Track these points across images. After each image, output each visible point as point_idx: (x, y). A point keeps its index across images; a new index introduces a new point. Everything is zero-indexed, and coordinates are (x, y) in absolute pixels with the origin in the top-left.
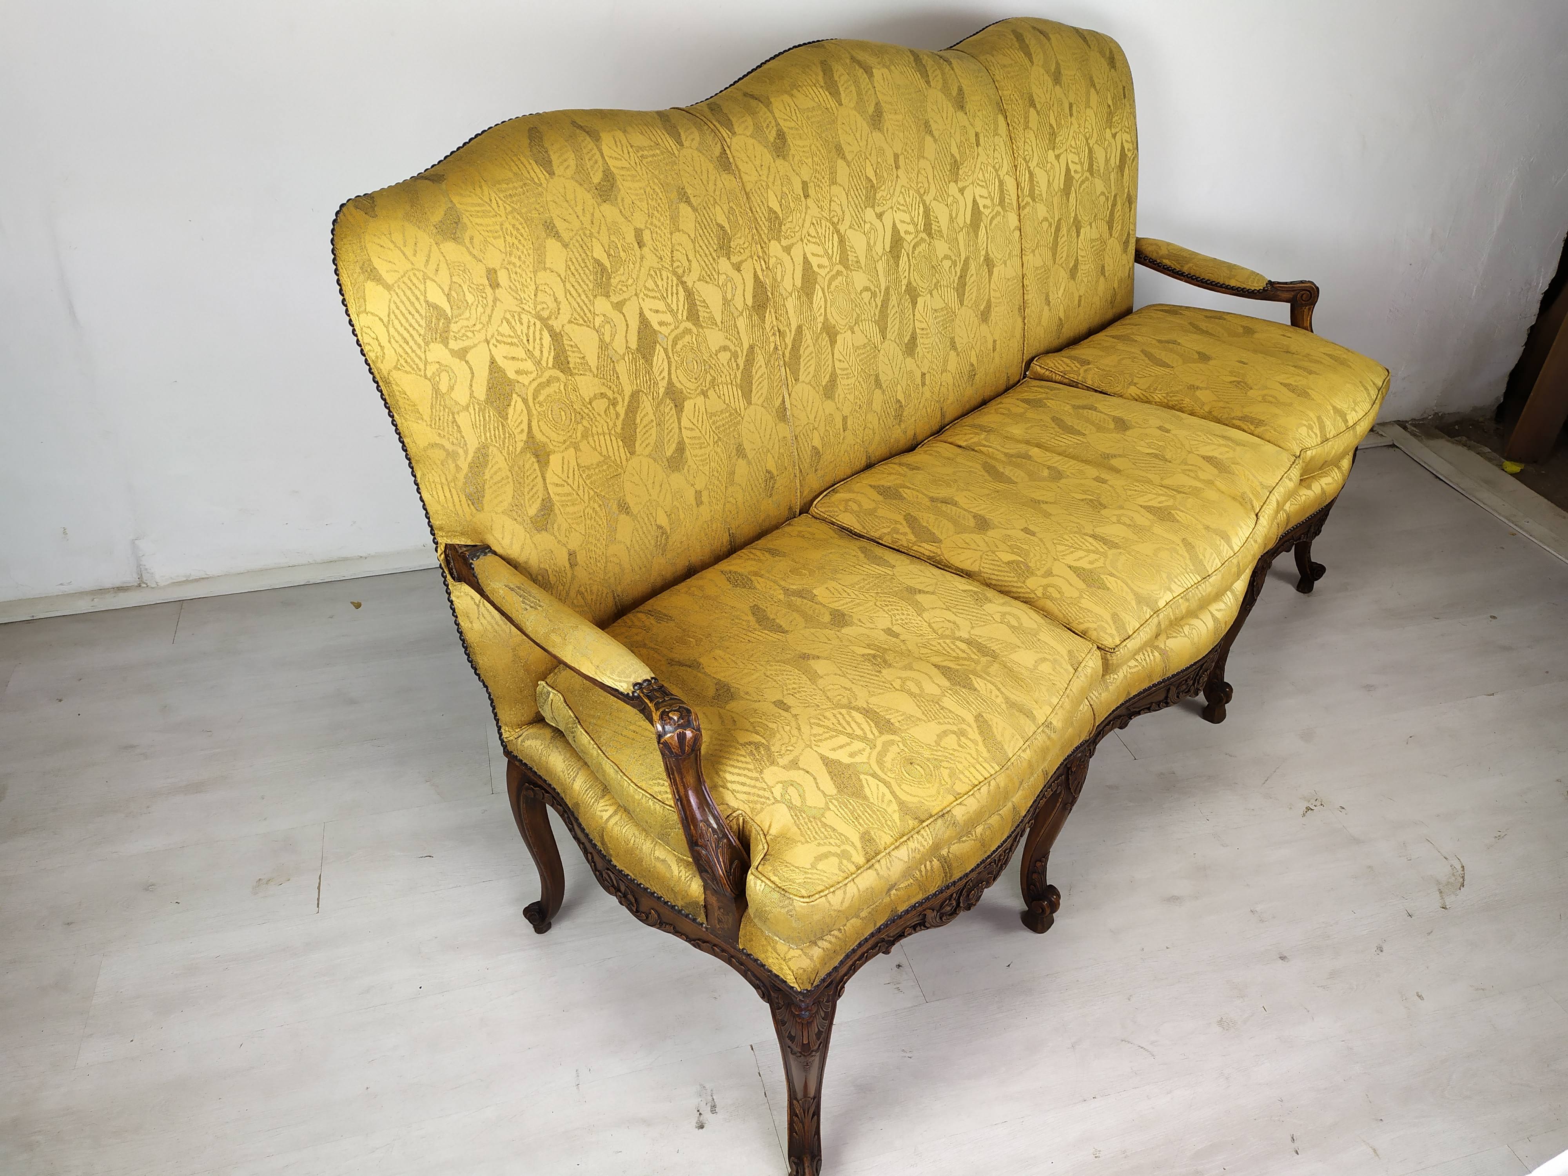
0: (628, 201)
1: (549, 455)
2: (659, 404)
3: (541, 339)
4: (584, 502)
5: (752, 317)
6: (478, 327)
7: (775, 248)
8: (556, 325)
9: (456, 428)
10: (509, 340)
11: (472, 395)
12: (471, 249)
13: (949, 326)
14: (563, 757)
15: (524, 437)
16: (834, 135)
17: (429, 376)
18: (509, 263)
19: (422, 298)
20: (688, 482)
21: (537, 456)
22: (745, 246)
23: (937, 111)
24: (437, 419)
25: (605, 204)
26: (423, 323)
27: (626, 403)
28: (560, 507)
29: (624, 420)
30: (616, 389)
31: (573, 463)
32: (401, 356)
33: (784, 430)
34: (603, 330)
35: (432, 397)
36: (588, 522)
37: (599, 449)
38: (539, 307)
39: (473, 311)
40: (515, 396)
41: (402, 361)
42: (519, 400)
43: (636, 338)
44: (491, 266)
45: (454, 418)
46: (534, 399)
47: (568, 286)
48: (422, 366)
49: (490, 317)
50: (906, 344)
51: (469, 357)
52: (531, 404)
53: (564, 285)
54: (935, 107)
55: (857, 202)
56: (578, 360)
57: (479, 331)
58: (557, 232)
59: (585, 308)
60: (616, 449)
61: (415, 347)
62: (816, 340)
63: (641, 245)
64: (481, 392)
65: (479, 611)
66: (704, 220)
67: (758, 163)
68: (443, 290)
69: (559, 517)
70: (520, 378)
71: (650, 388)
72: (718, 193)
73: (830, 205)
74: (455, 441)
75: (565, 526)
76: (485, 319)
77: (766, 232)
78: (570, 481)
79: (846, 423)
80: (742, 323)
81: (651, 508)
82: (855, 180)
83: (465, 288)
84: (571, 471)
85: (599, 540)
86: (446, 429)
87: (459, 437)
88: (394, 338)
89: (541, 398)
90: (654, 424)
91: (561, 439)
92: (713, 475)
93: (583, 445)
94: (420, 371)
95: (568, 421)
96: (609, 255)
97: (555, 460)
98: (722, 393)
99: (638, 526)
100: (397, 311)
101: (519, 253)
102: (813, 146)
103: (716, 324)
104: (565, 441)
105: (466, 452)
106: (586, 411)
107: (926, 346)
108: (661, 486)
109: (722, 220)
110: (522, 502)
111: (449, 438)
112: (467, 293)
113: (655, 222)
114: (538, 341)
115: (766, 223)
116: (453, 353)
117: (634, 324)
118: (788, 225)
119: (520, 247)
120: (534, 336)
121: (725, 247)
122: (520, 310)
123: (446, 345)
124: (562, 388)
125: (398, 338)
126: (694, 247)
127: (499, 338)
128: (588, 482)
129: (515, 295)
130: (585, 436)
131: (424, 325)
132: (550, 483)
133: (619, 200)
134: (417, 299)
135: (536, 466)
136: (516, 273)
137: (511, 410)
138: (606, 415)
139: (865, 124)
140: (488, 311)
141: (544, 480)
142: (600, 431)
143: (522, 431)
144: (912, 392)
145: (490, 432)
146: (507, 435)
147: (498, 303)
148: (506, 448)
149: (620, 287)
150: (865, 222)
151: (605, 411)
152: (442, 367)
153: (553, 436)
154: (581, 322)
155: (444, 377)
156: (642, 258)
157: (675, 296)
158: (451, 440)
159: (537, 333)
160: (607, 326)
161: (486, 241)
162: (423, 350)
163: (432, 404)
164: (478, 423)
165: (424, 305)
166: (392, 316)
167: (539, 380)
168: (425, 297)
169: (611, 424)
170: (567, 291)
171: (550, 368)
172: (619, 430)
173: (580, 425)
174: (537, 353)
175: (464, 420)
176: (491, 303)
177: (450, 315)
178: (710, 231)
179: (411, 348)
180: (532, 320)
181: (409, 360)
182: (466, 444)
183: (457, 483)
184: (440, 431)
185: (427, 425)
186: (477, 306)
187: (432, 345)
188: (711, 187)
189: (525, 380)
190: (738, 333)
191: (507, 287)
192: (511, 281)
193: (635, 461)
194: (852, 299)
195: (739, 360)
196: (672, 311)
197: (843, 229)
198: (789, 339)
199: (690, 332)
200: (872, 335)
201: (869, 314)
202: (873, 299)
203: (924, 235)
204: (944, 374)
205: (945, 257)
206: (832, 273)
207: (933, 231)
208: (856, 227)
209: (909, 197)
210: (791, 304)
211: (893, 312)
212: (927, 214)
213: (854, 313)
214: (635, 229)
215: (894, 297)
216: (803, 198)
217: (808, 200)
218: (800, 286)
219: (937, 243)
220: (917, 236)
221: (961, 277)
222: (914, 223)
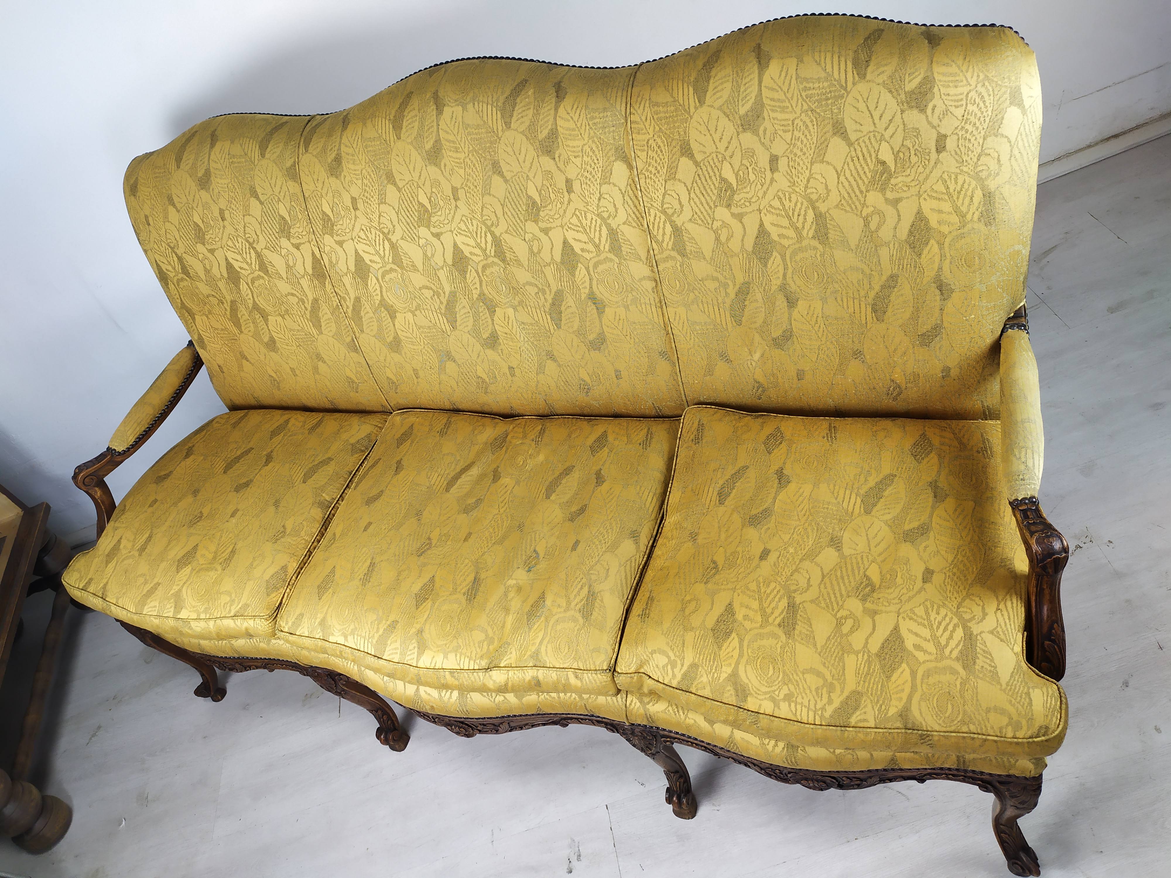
0: (216, 191)
1: (194, 314)
2: (250, 312)
4: (220, 344)
5: (313, 281)
6: (146, 241)
7: (328, 240)
8: (179, 252)
12: (139, 203)
13: (544, 340)
15: (179, 301)
16: (386, 164)
18: (152, 213)
21: (188, 313)
22: (304, 233)
23: (512, 153)
25: (202, 191)
27: (229, 304)
28: (208, 341)
29: (230, 313)
30: (220, 295)
31: (208, 323)
33: (356, 357)
34: (204, 262)
36: (224, 355)
37: (220, 322)
38: (168, 240)
39: (143, 233)
40: (168, 280)
42: (171, 283)
43: (226, 272)
44: (145, 213)
47: (181, 233)
52: (177, 287)
54: (509, 150)
55: (408, 221)
56: (194, 274)
57: (146, 243)
58: (174, 203)
59: (191, 247)
60: (231, 327)
62: (375, 311)
63: (223, 219)
66: (269, 211)
67: (315, 177)
69: (207, 346)
70: (168, 273)
71: (242, 301)
72: (282, 194)
73: (379, 219)
75: (212, 351)
76: (148, 239)
77: (321, 227)
78: (209, 331)
80: (305, 283)
81: (261, 364)
82: (406, 203)
83: (139, 221)
84: (207, 327)
85: (233, 366)
89: (181, 286)
90: (251, 321)
91: (198, 309)
92: (300, 363)
93: (210, 317)
95: (198, 302)
96: (203, 221)
97: (198, 318)
98: (296, 319)
99: (256, 369)
101: (156, 209)
102: (364, 171)
103: (283, 278)
104: (200, 311)
106: (206, 300)
107: (512, 348)
108: (265, 355)
109: (284, 212)
113: (233, 206)
114: (172, 257)
115: (321, 222)
117: (223, 264)
118: (339, 226)
119: (156, 206)
120: (168, 254)
121: (285, 230)
122: (160, 239)
124: (190, 285)
126: (261, 227)
128: (219, 336)
129: (157, 231)
130: (210, 312)
132: (199, 328)
133: (211, 189)
135: (189, 317)
136: (155, 220)
137: (169, 286)
138: (219, 306)
139: (419, 158)
140: (147, 235)
141: (196, 325)
142: (218, 313)
143: (177, 298)
144: (498, 376)
147: (151, 233)
149: (210, 241)
150: (419, 237)
151: (218, 304)
154: (191, 254)
156: (224, 227)
157: (248, 254)
159: (171, 254)
169: (223, 312)
171: (180, 273)
172: (229, 316)
173: (205, 307)
176: (147, 232)
178: (273, 219)
180: (166, 246)
188: (277, 190)
190: (302, 288)
191: (152, 226)
192: (153, 223)
193: (244, 336)
194: (410, 292)
195: (306, 305)
196: (247, 263)
197: (394, 239)
198: (350, 303)
199: (263, 278)
200: (438, 322)
201: (432, 307)
202: (436, 296)
203: (496, 260)
204: (541, 375)
205: (529, 283)
206: (385, 269)
207: (508, 259)
208: (409, 240)
209: (473, 225)
210: (347, 280)
211: (463, 311)
212: (497, 242)
213: (414, 302)
214: (220, 209)
215: (463, 300)
216: (352, 210)
217: (357, 212)
218: (354, 271)
219: (515, 270)
220: (486, 259)
221: (553, 304)
222: (481, 248)
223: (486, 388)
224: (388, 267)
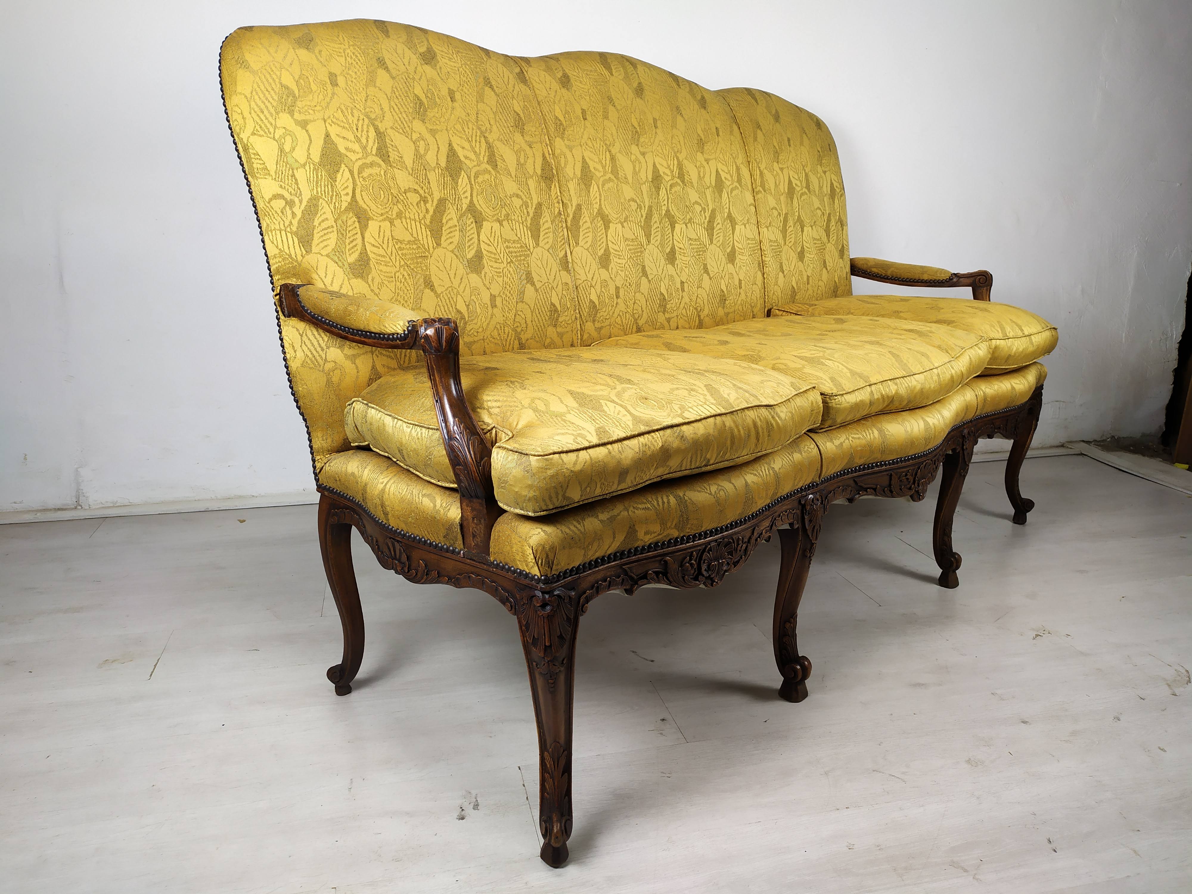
0: (444, 70)
1: (368, 220)
2: (462, 216)
3: (367, 131)
4: (396, 267)
5: (540, 183)
6: (318, 108)
7: (559, 144)
8: (382, 127)
9: (294, 180)
10: (342, 124)
11: (308, 157)
12: (319, 57)
13: (702, 255)
15: (349, 198)
16: (606, 90)
17: (276, 138)
18: (348, 74)
19: (277, 80)
20: (484, 285)
21: (359, 218)
22: (536, 133)
23: (685, 103)
24: (280, 173)
25: (426, 65)
26: (276, 98)
27: (434, 204)
28: (375, 264)
29: (432, 216)
30: (426, 191)
31: (388, 233)
32: (257, 123)
33: (565, 277)
34: (418, 143)
35: (278, 155)
36: (398, 284)
37: (410, 230)
38: (367, 110)
39: (315, 96)
40: (343, 165)
41: (258, 127)
42: (347, 170)
43: (445, 160)
44: (333, 71)
45: (293, 172)
46: (359, 173)
47: (392, 104)
48: (272, 130)
49: (328, 104)
50: (667, 254)
51: (309, 127)
52: (356, 176)
53: (389, 102)
55: (624, 137)
56: (397, 158)
57: (319, 111)
58: (387, 68)
59: (404, 123)
60: (426, 238)
61: (268, 116)
62: (593, 220)
63: (453, 99)
64: (316, 156)
65: (302, 340)
66: (504, 104)
67: (548, 86)
68: (294, 78)
69: (373, 270)
70: (348, 154)
71: (455, 200)
72: (515, 93)
73: (603, 132)
74: (293, 192)
75: (377, 280)
76: (324, 104)
77: (553, 130)
78: (385, 246)
79: (618, 292)
80: (532, 184)
81: (452, 294)
82: (623, 123)
83: (311, 80)
84: (386, 239)
85: (406, 302)
86: (287, 182)
87: (296, 189)
88: (253, 109)
89: (365, 174)
90: (457, 228)
91: (380, 212)
92: (505, 287)
93: (397, 222)
94: (270, 134)
95: (385, 201)
96: (427, 96)
97: (373, 226)
98: (514, 227)
99: (440, 303)
100: (258, 89)
101: (356, 70)
102: (590, 91)
103: (511, 175)
104: (382, 215)
105: (301, 202)
106: (402, 198)
107: (684, 262)
108: (461, 279)
109: (518, 109)
110: (344, 250)
111: (288, 190)
112: (312, 83)
113: (465, 90)
114: (365, 132)
115: (553, 125)
116: (298, 123)
117: (444, 150)
118: (570, 132)
119: (358, 67)
120: (362, 128)
121: (519, 127)
122: (353, 107)
123: (292, 116)
124: (382, 173)
125: (256, 109)
126: (495, 117)
127: (334, 120)
128: (400, 253)
129: (349, 95)
130: (399, 215)
131: (277, 99)
132: (368, 242)
133: (438, 67)
134: (274, 80)
135: (357, 224)
136: (352, 82)
137: (339, 176)
138: (418, 207)
139: (630, 92)
140: (328, 99)
141: (363, 238)
142: (412, 217)
143: (347, 194)
144: (674, 292)
145: (321, 187)
146: (335, 194)
147: (335, 96)
148: (333, 203)
149: (434, 120)
150: (631, 153)
151: (417, 204)
152: (288, 132)
153: (373, 207)
154: (401, 131)
155: (288, 139)
156: (453, 108)
157: (478, 143)
158: (290, 191)
159: (365, 127)
160: (422, 142)
161: (331, 55)
162: (274, 118)
163: (277, 160)
164: (312, 179)
165: (278, 85)
166: (254, 93)
167: (364, 161)
168: (280, 79)
169: (421, 216)
170: (391, 107)
171: (373, 155)
172: (428, 222)
173: (395, 207)
174: (364, 141)
175: (301, 174)
176: (330, 95)
177: (297, 95)
178: (508, 112)
179: (265, 116)
180: (362, 117)
181: (263, 126)
182: (301, 195)
183: (291, 227)
184: (281, 183)
185: (272, 179)
186: (319, 94)
187: (281, 114)
188: (510, 87)
189: (353, 157)
190: (529, 189)
191: (344, 89)
192: (348, 86)
193: (439, 251)
194: (621, 203)
195: (529, 209)
196: (475, 152)
197: (613, 151)
198: (571, 211)
199: (490, 173)
200: (639, 235)
201: (636, 219)
202: (639, 209)
203: (679, 181)
204: (700, 289)
205: (696, 203)
206: (605, 178)
207: (686, 181)
208: (624, 154)
209: (666, 150)
210: (572, 186)
211: (656, 226)
212: (680, 166)
213: (624, 213)
214: (449, 89)
215: (656, 215)
216: (582, 119)
217: (586, 122)
218: (579, 176)
219: (689, 190)
220: (673, 179)
221: (709, 222)
222: (670, 169)
223: (665, 307)
224: (607, 177)
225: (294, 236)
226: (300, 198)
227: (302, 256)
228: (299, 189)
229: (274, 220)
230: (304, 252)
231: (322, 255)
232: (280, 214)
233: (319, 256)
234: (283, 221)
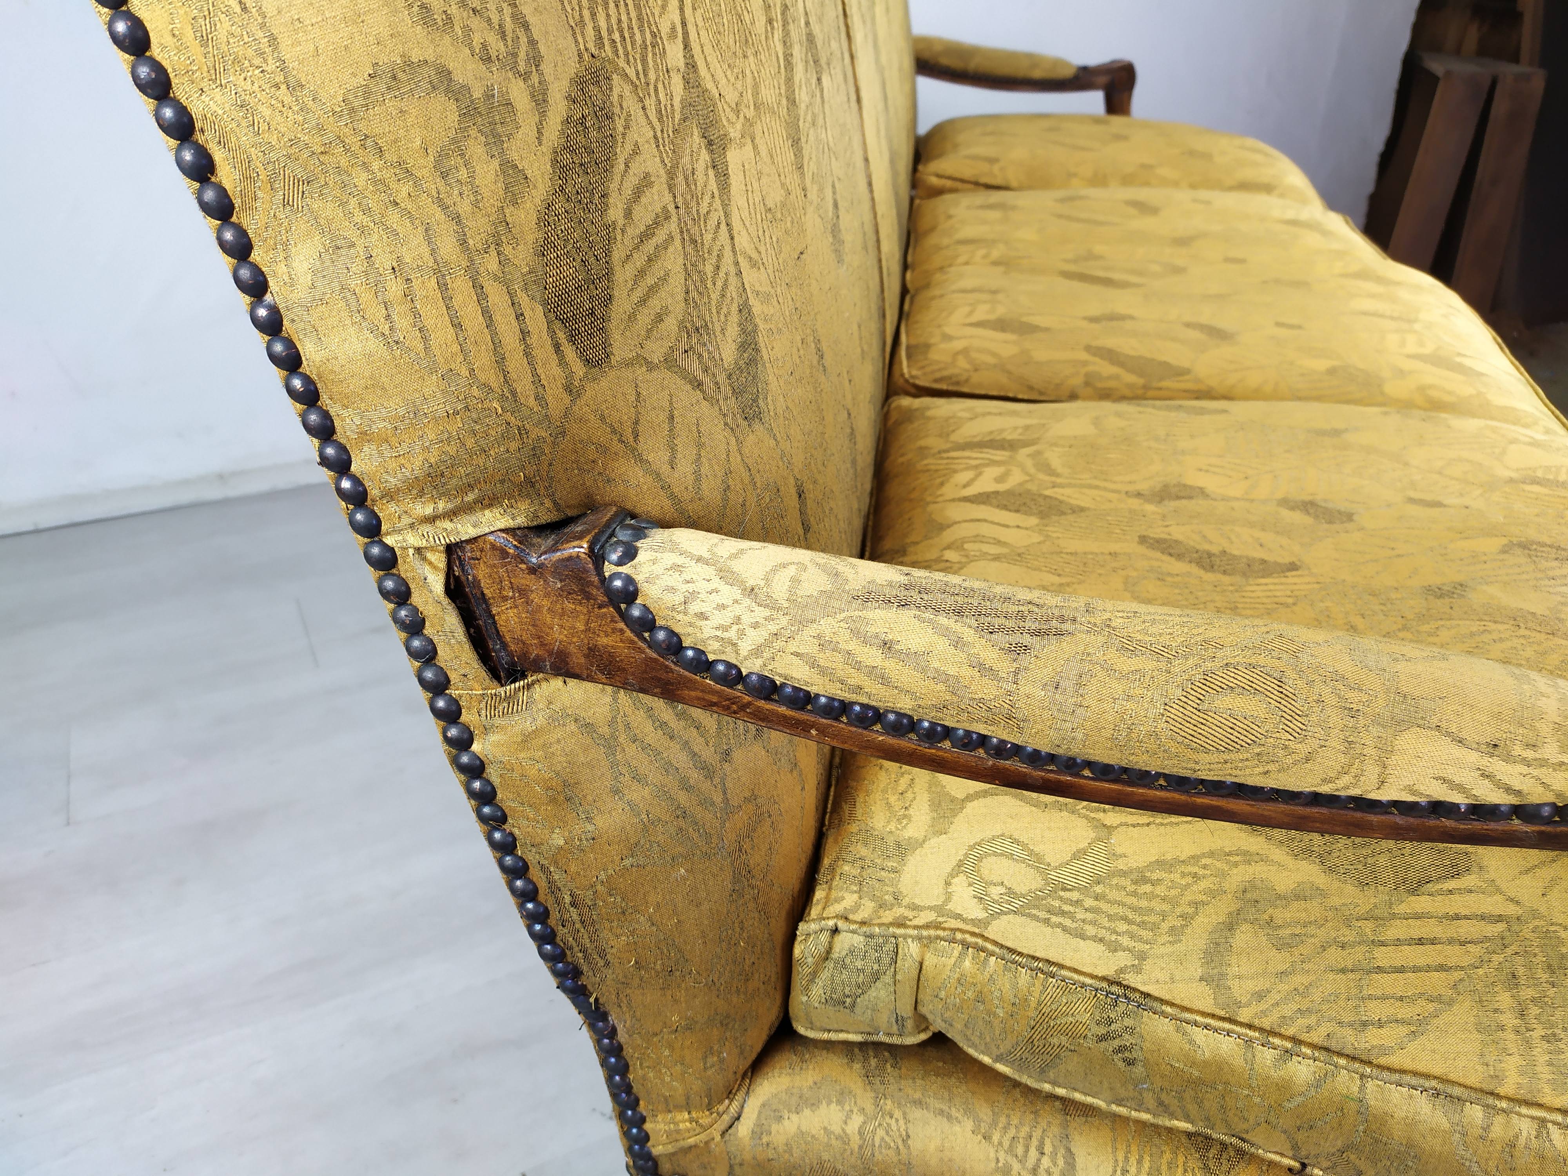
14: (969, 1124)
65: (614, 765)
74: (497, 46)
87: (509, 25)
105: (540, 99)
110: (708, 317)
111: (468, 30)
141: (732, 239)
158: (477, 40)
182: (536, 60)
183: (508, 250)
225: (523, 298)
226: (535, 78)
227: (568, 389)
228: (526, 26)
229: (393, 218)
230: (579, 369)
231: (651, 367)
232: (434, 183)
233: (640, 371)
234: (457, 219)
